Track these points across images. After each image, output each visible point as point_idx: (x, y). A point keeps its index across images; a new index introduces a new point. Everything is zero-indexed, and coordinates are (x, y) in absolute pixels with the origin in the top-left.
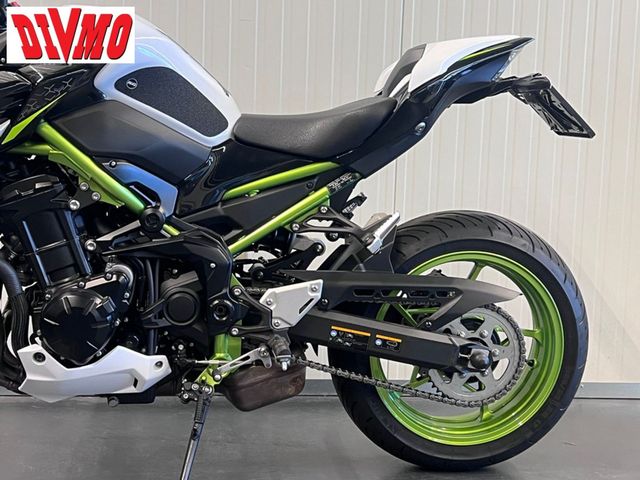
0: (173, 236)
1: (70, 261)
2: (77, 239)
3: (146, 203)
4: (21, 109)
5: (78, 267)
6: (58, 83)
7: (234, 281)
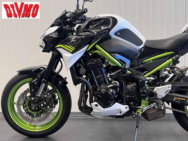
0: (129, 73)
1: (103, 81)
2: (105, 75)
3: (122, 65)
4: (91, 42)
5: (105, 82)
6: (101, 34)
7: (146, 85)
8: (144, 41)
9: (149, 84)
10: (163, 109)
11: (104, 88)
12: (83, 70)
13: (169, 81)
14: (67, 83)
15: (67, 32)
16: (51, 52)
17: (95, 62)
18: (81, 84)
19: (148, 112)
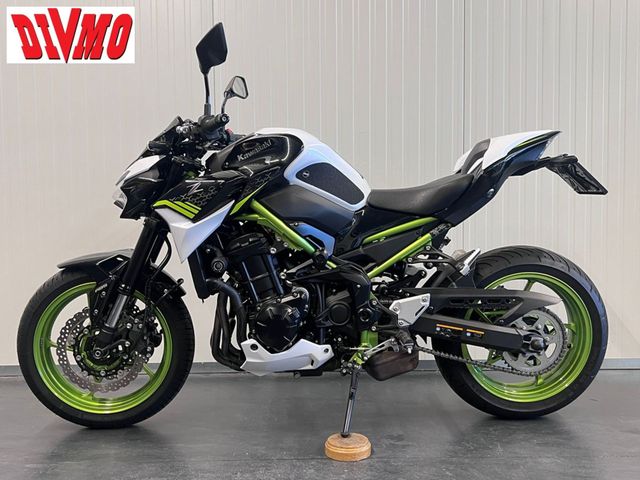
0: (333, 269)
1: (271, 286)
2: (275, 272)
3: (316, 248)
4: (241, 193)
5: (275, 290)
6: (263, 176)
7: (372, 296)
8: (366, 193)
9: (380, 293)
10: (410, 352)
11: (272, 305)
12: (220, 262)
13: (425, 286)
14: (184, 294)
15: (183, 169)
16: (143, 218)
17: (250, 243)
18: (217, 295)
19: (378, 359)
